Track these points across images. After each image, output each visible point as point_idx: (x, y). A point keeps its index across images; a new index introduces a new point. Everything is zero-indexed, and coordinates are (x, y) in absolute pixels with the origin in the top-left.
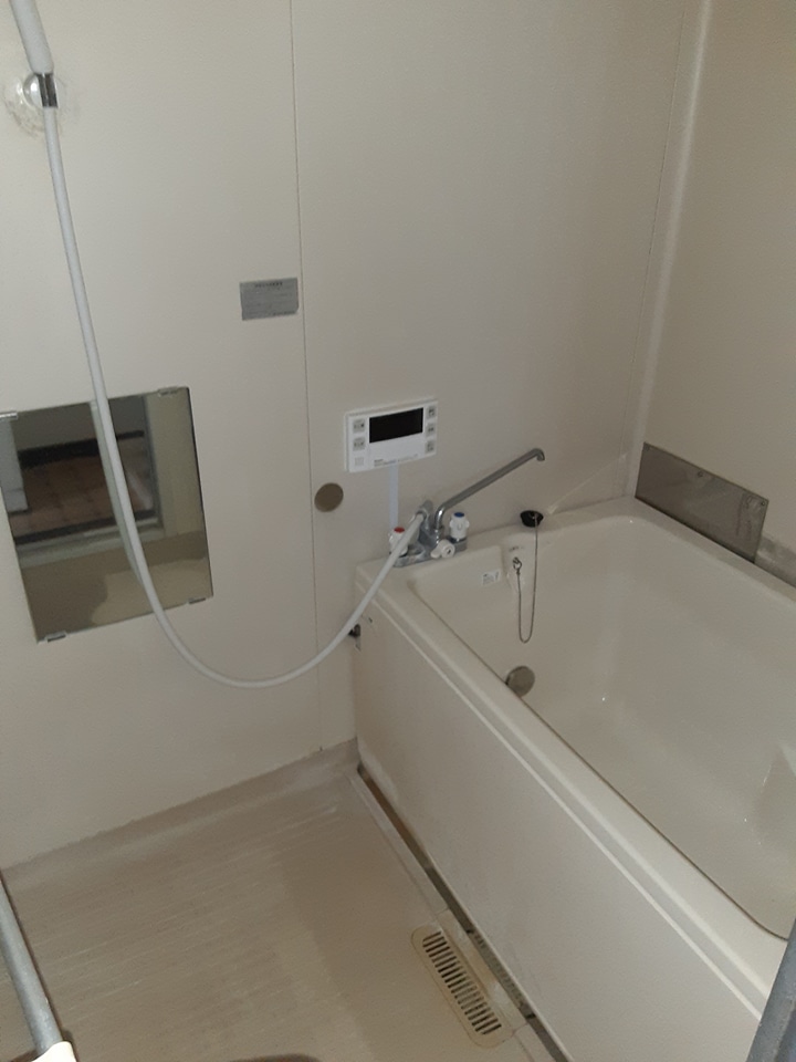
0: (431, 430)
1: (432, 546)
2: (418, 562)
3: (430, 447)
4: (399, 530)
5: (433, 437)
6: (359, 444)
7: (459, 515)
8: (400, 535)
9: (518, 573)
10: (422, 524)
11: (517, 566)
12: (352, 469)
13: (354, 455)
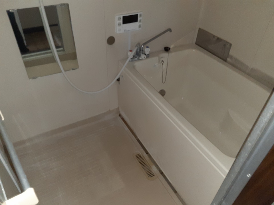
0: (140, 21)
1: (140, 56)
2: (136, 60)
3: (140, 26)
4: (131, 51)
5: (141, 24)
6: (119, 25)
7: (147, 47)
8: (131, 52)
9: (163, 64)
10: (137, 49)
11: (163, 62)
12: (118, 32)
13: (118, 28)
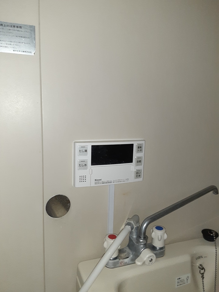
0: (139, 161)
1: (137, 255)
2: (126, 264)
3: (138, 174)
4: (113, 237)
5: (140, 167)
6: (83, 165)
7: (159, 228)
8: (111, 241)
9: (203, 277)
10: (131, 233)
11: (202, 271)
12: (78, 185)
13: (80, 173)
